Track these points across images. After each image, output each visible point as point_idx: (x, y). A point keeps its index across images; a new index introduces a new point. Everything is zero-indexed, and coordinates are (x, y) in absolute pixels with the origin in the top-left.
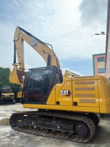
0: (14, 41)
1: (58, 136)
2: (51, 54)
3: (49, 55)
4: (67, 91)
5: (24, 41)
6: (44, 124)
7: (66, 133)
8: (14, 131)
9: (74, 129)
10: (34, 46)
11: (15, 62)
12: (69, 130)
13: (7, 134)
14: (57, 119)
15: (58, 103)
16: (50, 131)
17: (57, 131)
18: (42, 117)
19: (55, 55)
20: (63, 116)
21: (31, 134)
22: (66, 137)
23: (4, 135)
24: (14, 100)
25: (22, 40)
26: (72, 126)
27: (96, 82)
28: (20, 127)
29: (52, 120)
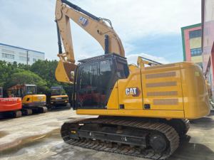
0: (56, 21)
1: (125, 151)
3: (107, 37)
5: (70, 19)
7: (137, 148)
8: (67, 145)
9: (148, 141)
10: (84, 25)
12: (140, 143)
14: (123, 128)
15: (122, 107)
16: (114, 144)
17: (123, 145)
18: (103, 125)
21: (89, 148)
22: (137, 152)
23: (54, 151)
24: (69, 104)
25: (67, 18)
26: (144, 138)
28: (76, 140)
29: (117, 130)
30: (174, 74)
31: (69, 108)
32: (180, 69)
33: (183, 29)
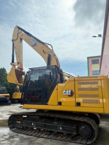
0: (13, 41)
1: (59, 138)
2: (51, 54)
3: (49, 55)
4: (70, 91)
5: (23, 40)
6: (45, 125)
7: (68, 135)
8: (13, 133)
9: (77, 130)
10: (33, 46)
11: (13, 61)
12: (72, 131)
13: (6, 136)
16: (51, 132)
17: (58, 133)
19: (55, 55)
20: (66, 117)
21: (31, 135)
22: (69, 139)
23: (2, 137)
25: (21, 39)
26: (75, 127)
27: (99, 82)
28: (19, 129)
30: (97, 83)
31: (9, 104)
32: (101, 80)
33: (88, 58)
